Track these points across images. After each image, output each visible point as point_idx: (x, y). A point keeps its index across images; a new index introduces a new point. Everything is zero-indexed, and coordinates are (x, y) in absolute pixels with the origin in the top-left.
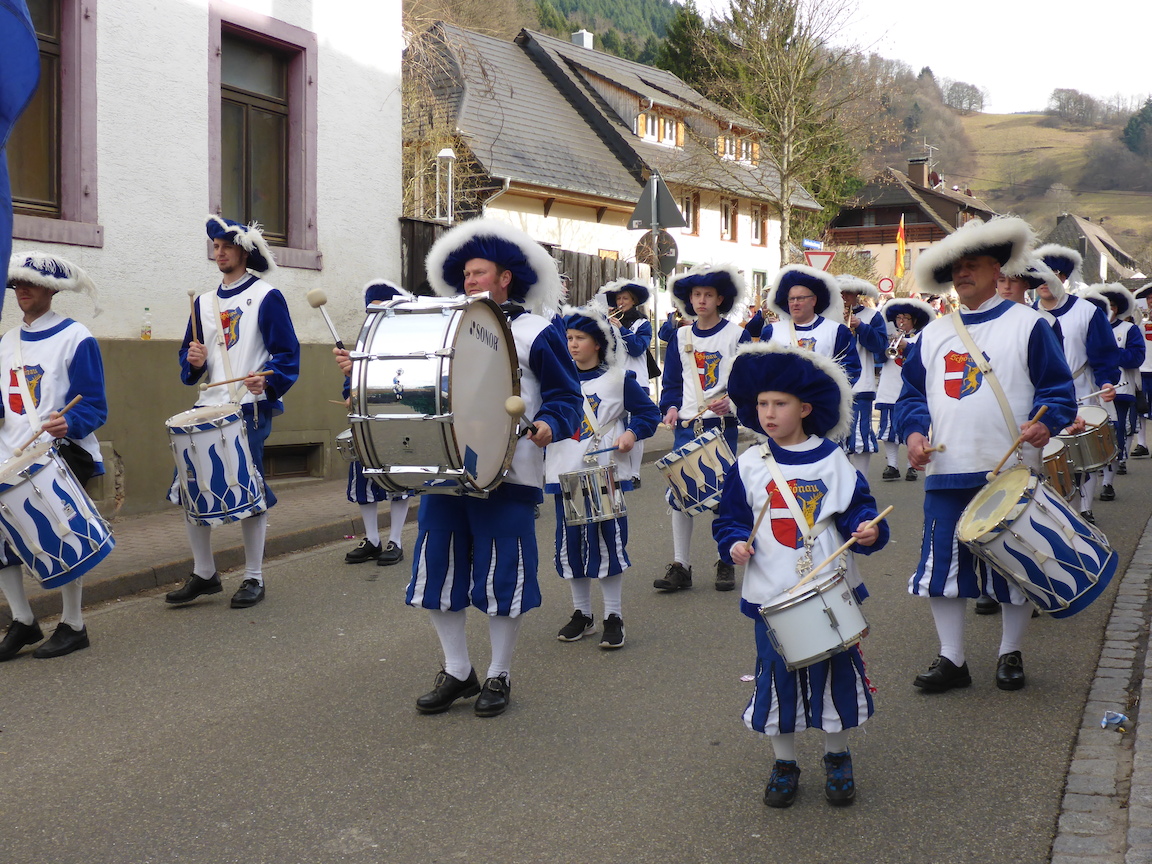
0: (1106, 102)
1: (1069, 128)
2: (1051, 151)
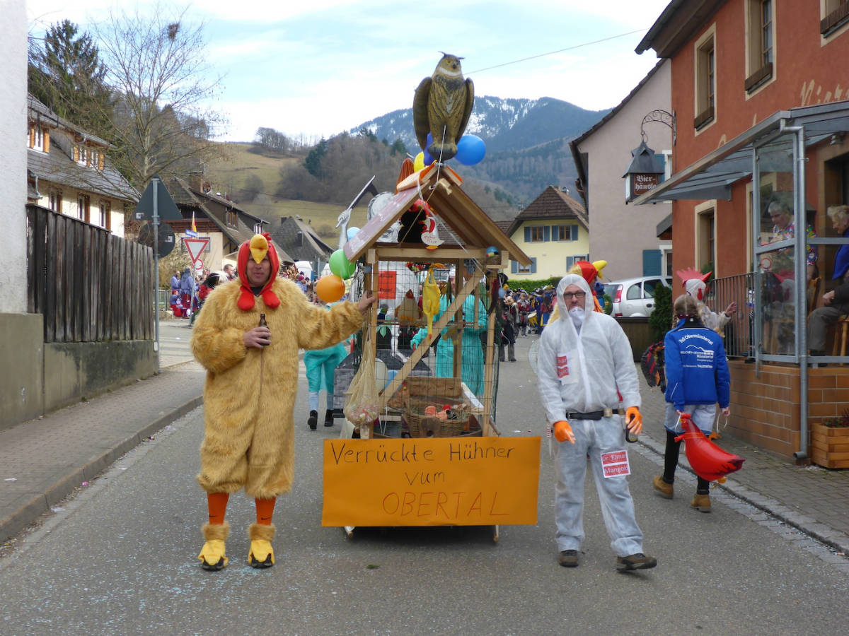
0: (293, 139)
1: (269, 155)
2: (257, 170)
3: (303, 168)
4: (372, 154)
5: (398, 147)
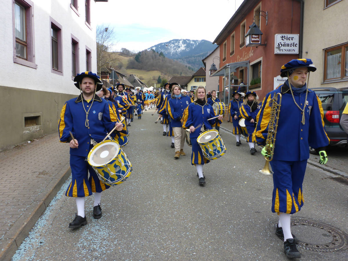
0: (131, 51)
1: (125, 56)
2: (122, 60)
3: (134, 60)
4: (154, 56)
5: (161, 54)
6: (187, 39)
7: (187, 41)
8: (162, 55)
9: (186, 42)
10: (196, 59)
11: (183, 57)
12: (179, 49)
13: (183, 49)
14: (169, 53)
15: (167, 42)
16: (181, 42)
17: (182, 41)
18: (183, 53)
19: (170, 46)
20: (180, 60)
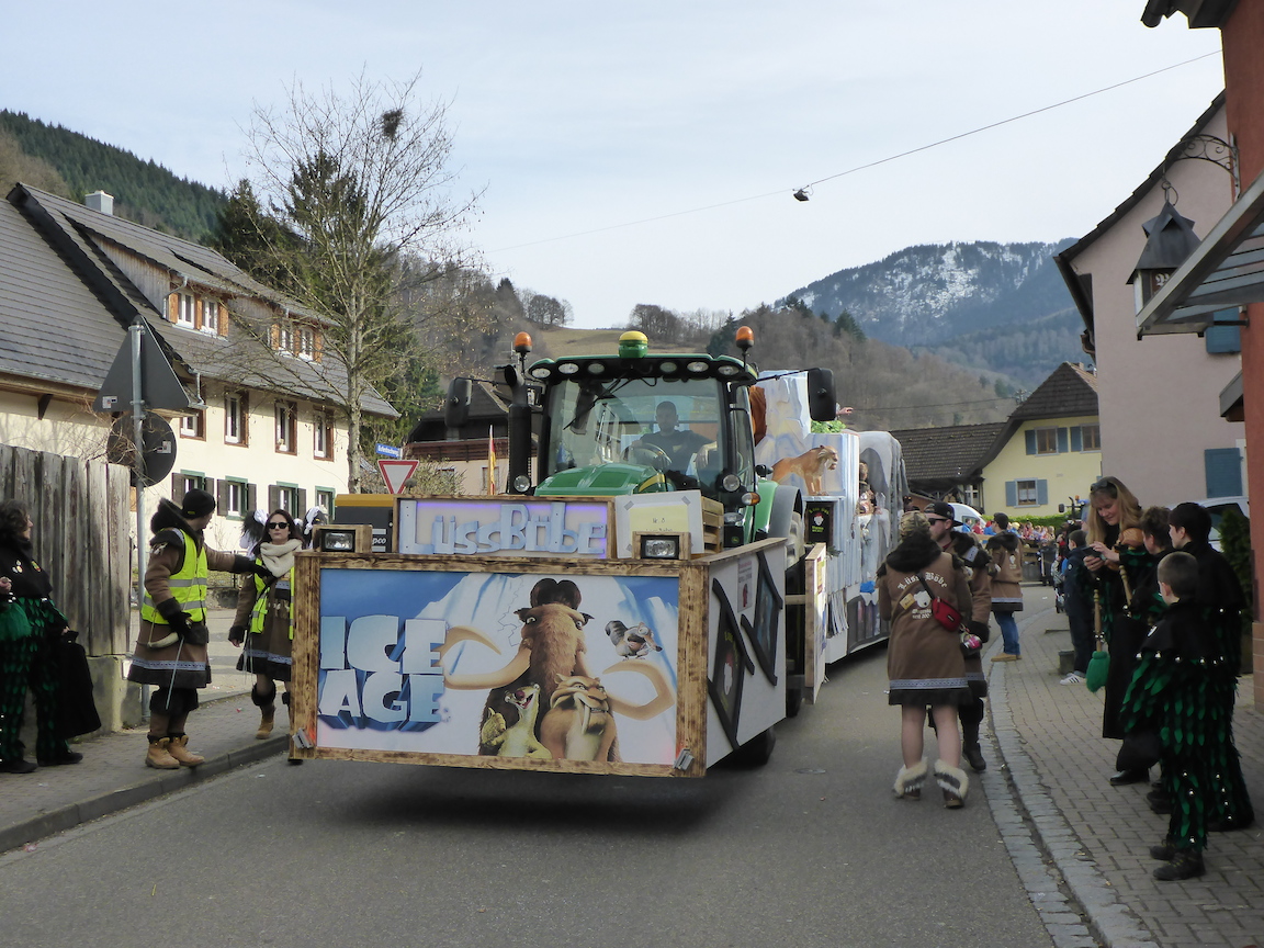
0: (688, 319)
4: (805, 336)
5: (844, 323)
6: (983, 240)
7: (980, 249)
8: (846, 329)
9: (979, 257)
10: (1035, 345)
11: (967, 336)
12: (943, 297)
13: (962, 294)
14: (888, 320)
15: (877, 264)
16: (949, 258)
17: (954, 253)
18: (962, 312)
19: (892, 283)
20: (947, 351)
